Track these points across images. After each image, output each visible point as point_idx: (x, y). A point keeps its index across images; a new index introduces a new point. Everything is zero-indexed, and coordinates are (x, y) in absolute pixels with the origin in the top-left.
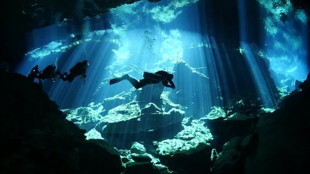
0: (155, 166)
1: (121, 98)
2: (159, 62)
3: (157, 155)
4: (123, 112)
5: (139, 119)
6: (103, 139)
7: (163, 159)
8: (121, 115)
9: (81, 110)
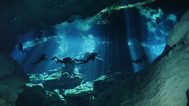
0: (61, 100)
1: (56, 70)
2: (81, 53)
3: (63, 95)
4: (54, 76)
5: (59, 79)
6: (43, 87)
7: (65, 97)
8: (52, 77)
9: (37, 75)
